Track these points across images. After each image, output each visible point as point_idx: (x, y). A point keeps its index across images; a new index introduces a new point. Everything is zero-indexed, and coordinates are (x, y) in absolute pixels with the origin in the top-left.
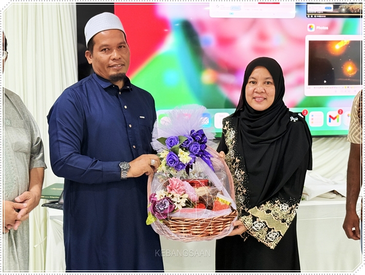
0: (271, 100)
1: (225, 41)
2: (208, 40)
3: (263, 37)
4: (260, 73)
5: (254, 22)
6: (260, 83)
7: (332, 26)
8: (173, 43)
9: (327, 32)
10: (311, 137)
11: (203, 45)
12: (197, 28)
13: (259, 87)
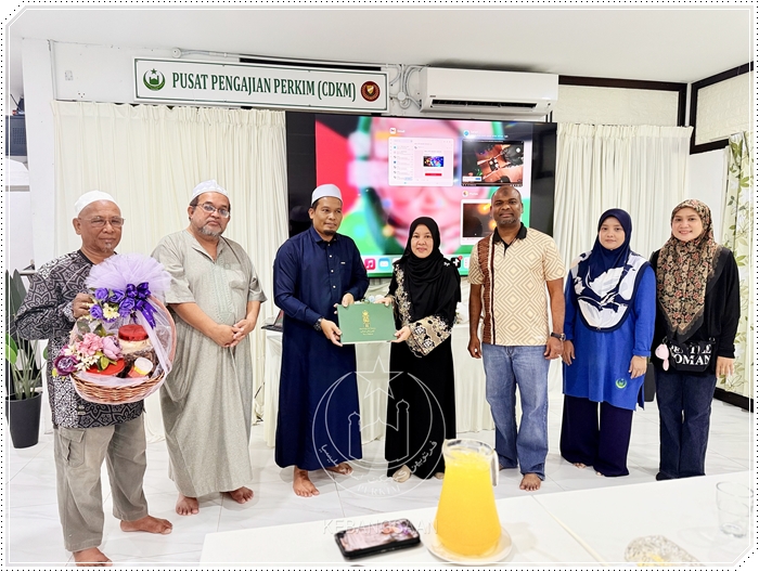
0: (430, 250)
1: (401, 204)
2: (388, 204)
3: (429, 200)
4: (422, 230)
5: (422, 189)
6: (422, 237)
7: (480, 193)
8: (361, 205)
9: (477, 197)
10: (460, 276)
11: (384, 207)
12: (379, 194)
13: (421, 240)
